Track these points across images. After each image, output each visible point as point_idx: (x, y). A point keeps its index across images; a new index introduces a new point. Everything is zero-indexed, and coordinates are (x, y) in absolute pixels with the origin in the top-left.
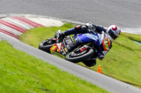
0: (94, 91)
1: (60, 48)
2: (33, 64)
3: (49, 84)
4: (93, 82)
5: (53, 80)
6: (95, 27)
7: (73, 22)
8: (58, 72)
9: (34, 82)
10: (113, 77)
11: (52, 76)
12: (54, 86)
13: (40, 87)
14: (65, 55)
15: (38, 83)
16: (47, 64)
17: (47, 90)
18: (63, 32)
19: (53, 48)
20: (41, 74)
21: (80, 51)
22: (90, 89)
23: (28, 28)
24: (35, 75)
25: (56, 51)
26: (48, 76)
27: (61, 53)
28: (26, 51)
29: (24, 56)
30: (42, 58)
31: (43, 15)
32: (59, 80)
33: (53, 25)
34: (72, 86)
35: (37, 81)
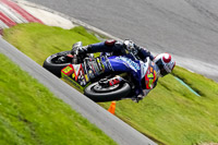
0: (97, 138)
1: (77, 73)
2: (14, 78)
3: (31, 113)
4: (99, 125)
5: (39, 108)
6: (137, 49)
7: (89, 27)
8: (50, 98)
9: (10, 104)
10: (130, 124)
11: (39, 101)
12: (38, 117)
13: (18, 114)
14: (83, 86)
15: (15, 107)
16: (35, 81)
17: (26, 121)
18: (85, 47)
19: (67, 70)
20: (23, 94)
21: (108, 85)
22: (92, 135)
23: (19, 21)
24: (13, 94)
25: (71, 76)
26: (32, 100)
27: (79, 81)
28: (8, 55)
29: (4, 62)
30: (30, 71)
31: (46, 6)
32: (47, 111)
33: (58, 25)
34: (65, 122)
35: (15, 104)
